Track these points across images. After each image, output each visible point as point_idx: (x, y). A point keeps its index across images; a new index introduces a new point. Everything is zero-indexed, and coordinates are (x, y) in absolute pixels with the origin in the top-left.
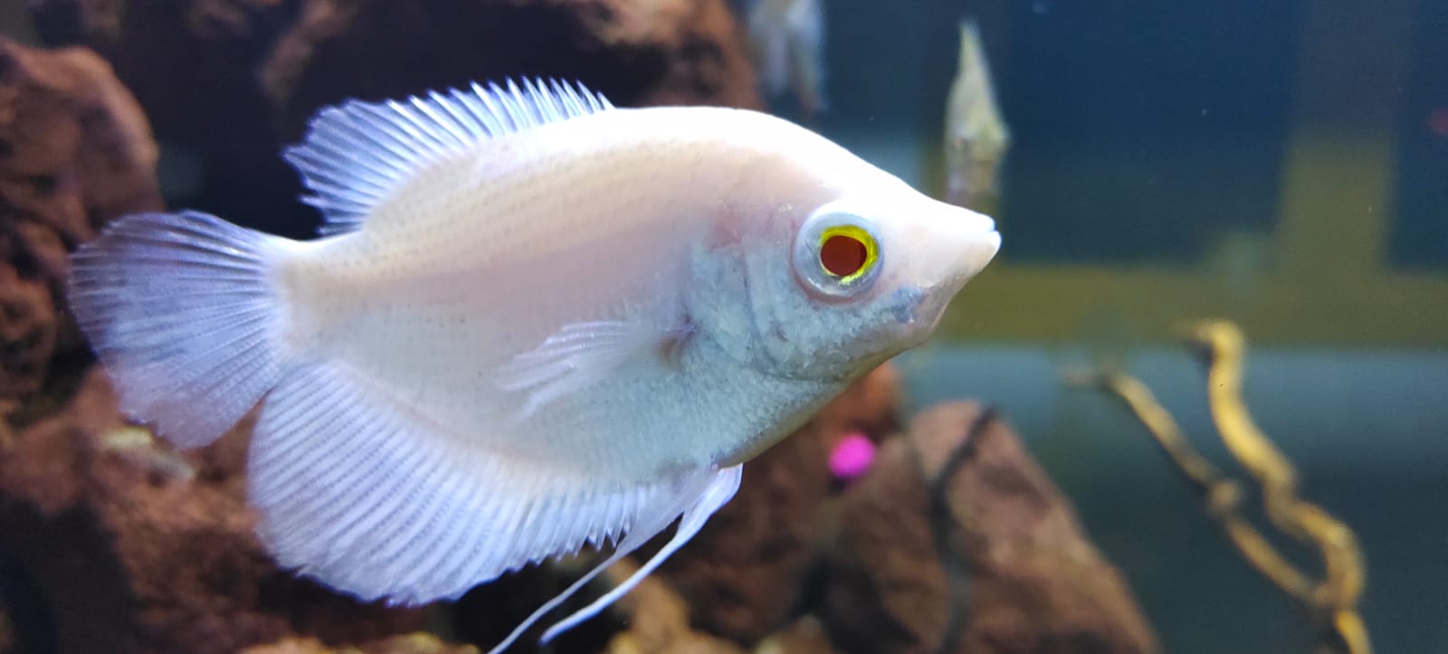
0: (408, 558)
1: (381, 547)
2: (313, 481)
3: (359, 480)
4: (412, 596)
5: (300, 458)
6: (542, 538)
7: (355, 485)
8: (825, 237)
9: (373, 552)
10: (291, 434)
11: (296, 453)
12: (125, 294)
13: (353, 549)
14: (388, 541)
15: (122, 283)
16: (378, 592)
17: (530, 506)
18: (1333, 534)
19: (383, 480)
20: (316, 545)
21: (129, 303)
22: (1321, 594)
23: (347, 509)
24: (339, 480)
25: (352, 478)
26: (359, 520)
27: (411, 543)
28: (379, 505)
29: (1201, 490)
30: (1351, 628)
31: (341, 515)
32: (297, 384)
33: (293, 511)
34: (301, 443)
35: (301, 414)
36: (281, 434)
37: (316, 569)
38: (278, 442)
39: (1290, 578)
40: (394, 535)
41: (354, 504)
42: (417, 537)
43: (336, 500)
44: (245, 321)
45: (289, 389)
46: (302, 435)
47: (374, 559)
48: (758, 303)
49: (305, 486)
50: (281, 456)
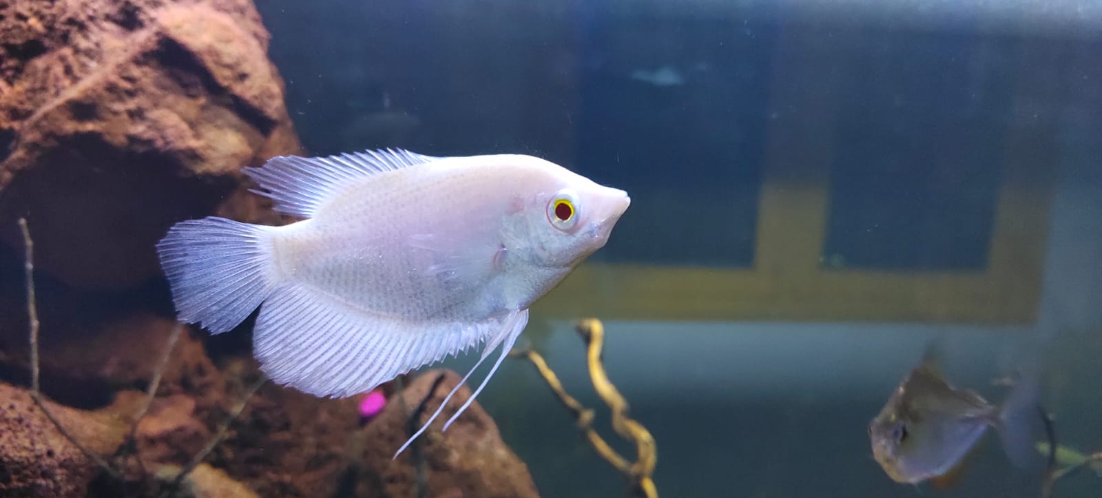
0: (342, 375)
1: (328, 371)
2: (290, 343)
3: (316, 341)
4: (344, 393)
5: (282, 333)
6: (419, 358)
7: (313, 343)
8: (558, 203)
9: (324, 374)
10: (277, 321)
11: (279, 331)
12: (188, 260)
13: (313, 373)
14: (331, 368)
15: (185, 255)
16: (326, 393)
17: (413, 343)
18: (644, 435)
19: (329, 339)
20: (294, 372)
21: (190, 265)
22: (635, 469)
23: (310, 355)
24: (304, 342)
25: (311, 340)
26: (316, 360)
27: (344, 368)
28: (326, 351)
29: (575, 414)
30: (649, 486)
31: (306, 358)
32: (281, 296)
33: (279, 359)
34: (282, 325)
35: (282, 311)
36: (271, 322)
37: (294, 383)
38: (269, 326)
39: (619, 462)
40: (335, 365)
41: (313, 352)
42: (347, 365)
43: (303, 351)
44: (249, 268)
45: (275, 299)
46: (285, 320)
47: (324, 378)
48: (533, 234)
49: (286, 346)
50: (271, 333)
